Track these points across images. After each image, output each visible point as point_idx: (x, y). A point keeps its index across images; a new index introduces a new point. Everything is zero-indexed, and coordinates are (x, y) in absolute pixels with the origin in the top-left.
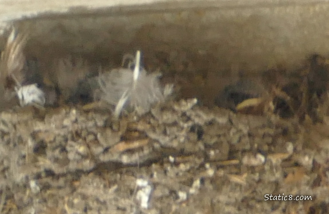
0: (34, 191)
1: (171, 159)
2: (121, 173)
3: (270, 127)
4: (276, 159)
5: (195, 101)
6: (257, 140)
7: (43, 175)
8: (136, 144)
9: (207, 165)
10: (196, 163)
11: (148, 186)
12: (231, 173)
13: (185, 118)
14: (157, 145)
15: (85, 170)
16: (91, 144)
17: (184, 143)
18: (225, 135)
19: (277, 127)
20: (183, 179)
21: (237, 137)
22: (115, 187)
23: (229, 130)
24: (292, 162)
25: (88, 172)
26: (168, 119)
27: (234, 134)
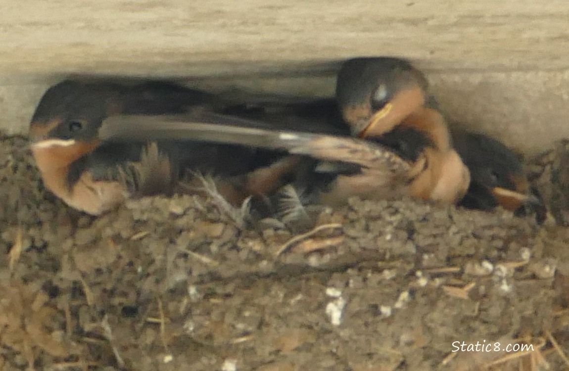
0: (193, 299)
2: (307, 279)
3: (500, 226)
4: (504, 269)
6: (483, 242)
7: (206, 279)
8: (328, 243)
9: (419, 273)
10: (404, 270)
11: (341, 298)
12: (448, 285)
13: (392, 210)
14: (354, 246)
16: (269, 241)
17: (390, 241)
18: (442, 235)
19: (511, 227)
20: (387, 290)
21: (458, 237)
22: (299, 297)
23: (448, 228)
24: (529, 273)
25: (265, 277)
26: (370, 211)
27: (455, 234)
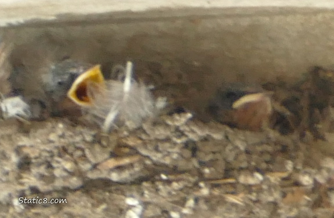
0: (18, 210)
1: (164, 177)
2: (110, 192)
3: (267, 144)
4: (274, 178)
5: (189, 115)
6: (255, 157)
7: (28, 193)
8: (126, 161)
9: (202, 184)
10: (189, 182)
11: (138, 206)
12: (227, 193)
13: (178, 134)
14: (148, 162)
15: (71, 187)
16: (78, 160)
17: (177, 159)
18: (220, 152)
19: (276, 144)
20: (176, 199)
21: (234, 153)
22: (103, 206)
23: (225, 146)
24: (292, 182)
25: (75, 190)
26: (160, 135)
27: (231, 150)
